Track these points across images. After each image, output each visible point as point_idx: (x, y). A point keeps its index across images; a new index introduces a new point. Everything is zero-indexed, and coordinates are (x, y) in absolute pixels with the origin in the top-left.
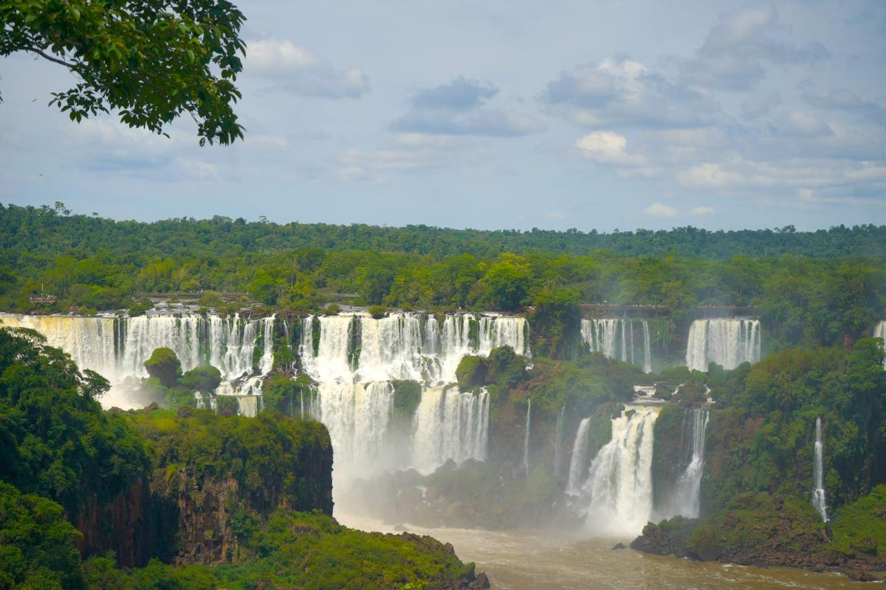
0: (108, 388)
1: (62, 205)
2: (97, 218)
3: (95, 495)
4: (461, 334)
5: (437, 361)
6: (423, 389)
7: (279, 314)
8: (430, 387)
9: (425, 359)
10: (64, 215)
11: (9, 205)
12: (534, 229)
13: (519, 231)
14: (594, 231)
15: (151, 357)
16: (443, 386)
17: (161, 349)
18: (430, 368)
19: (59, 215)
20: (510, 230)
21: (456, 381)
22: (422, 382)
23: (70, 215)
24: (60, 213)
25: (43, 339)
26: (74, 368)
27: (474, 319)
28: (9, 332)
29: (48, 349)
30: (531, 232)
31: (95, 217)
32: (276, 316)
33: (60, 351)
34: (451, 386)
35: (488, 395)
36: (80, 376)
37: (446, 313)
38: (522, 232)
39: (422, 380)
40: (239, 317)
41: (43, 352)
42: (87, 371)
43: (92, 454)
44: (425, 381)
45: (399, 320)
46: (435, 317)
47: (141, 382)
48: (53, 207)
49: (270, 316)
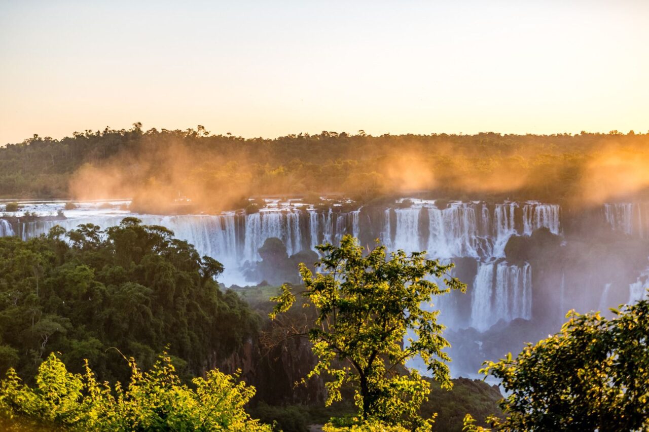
0: (221, 270)
1: (203, 127)
2: (231, 137)
3: (215, 353)
4: (509, 220)
5: (490, 241)
6: (478, 264)
7: (364, 208)
8: (484, 262)
9: (480, 240)
10: (204, 136)
11: (162, 129)
12: (583, 133)
13: (570, 134)
14: (632, 132)
15: (264, 245)
16: (495, 261)
17: (272, 238)
18: (485, 247)
19: (200, 136)
20: (563, 133)
21: (505, 257)
22: (478, 258)
23: (209, 135)
24: (201, 134)
25: (171, 233)
26: (196, 256)
27: (518, 206)
28: (145, 229)
29: (176, 241)
30: (580, 134)
31: (228, 136)
32: (361, 210)
33: (185, 242)
34: (501, 260)
35: (530, 267)
36: (200, 261)
37: (496, 203)
38: (573, 135)
39: (478, 257)
40: (332, 211)
41: (172, 244)
42: (205, 258)
43: (210, 322)
44: (480, 258)
45: (459, 210)
46: (487, 207)
47: (256, 265)
48: (196, 130)
49: (357, 210)
